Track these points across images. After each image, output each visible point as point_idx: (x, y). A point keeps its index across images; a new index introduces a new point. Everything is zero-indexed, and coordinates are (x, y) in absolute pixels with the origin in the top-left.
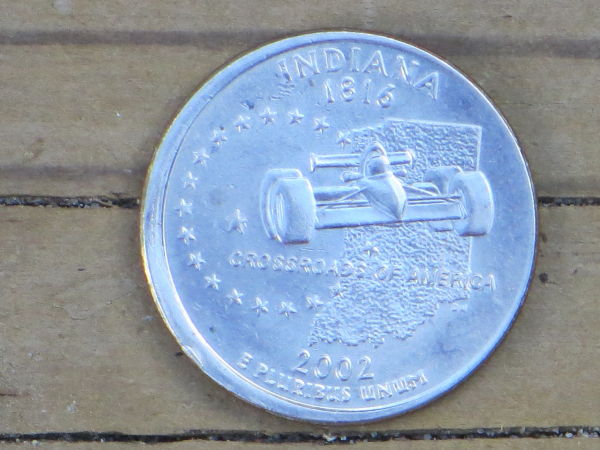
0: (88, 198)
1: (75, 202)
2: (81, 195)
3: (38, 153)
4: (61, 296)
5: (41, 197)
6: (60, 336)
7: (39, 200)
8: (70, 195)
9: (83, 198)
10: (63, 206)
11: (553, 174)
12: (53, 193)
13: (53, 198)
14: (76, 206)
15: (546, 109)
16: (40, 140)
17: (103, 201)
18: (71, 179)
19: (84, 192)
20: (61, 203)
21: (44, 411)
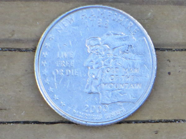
0: (28, 49)
1: (24, 50)
2: (27, 48)
3: (13, 35)
4: (20, 79)
5: (14, 48)
6: (20, 91)
7: (13, 49)
8: (23, 48)
9: (27, 49)
10: (20, 51)
11: (172, 41)
12: (18, 47)
13: (17, 49)
14: (25, 51)
15: (170, 21)
16: (14, 31)
17: (33, 50)
18: (23, 43)
19: (27, 47)
20: (20, 50)
21: (15, 114)
